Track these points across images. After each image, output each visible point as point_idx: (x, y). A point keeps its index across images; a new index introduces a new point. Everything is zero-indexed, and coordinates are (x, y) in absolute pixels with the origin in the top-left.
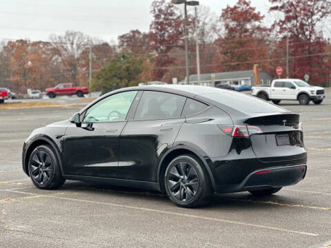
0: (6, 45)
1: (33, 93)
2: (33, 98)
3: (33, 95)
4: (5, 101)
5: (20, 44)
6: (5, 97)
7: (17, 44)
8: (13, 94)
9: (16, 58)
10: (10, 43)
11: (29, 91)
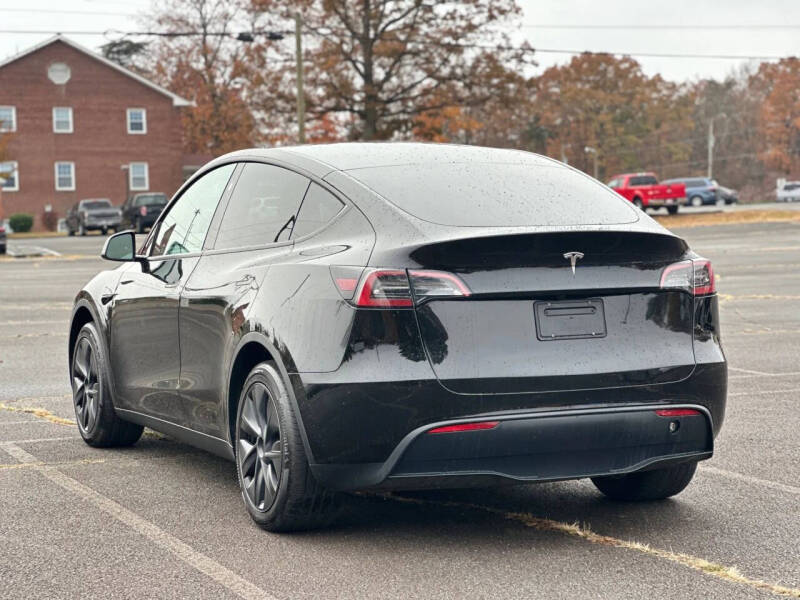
0: (754, 71)
1: (787, 188)
2: (785, 200)
3: (787, 194)
4: (681, 210)
5: (788, 70)
6: (680, 200)
7: (781, 68)
8: (729, 192)
9: (775, 102)
10: (764, 67)
11: (782, 183)
